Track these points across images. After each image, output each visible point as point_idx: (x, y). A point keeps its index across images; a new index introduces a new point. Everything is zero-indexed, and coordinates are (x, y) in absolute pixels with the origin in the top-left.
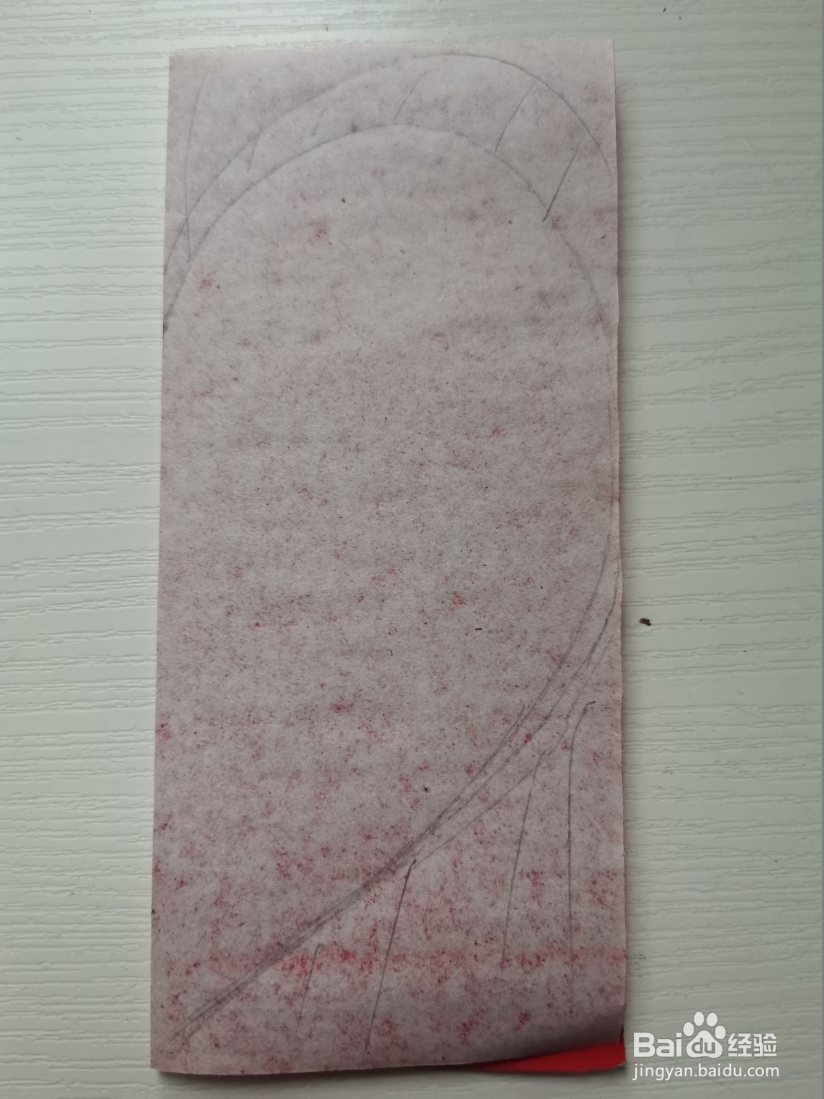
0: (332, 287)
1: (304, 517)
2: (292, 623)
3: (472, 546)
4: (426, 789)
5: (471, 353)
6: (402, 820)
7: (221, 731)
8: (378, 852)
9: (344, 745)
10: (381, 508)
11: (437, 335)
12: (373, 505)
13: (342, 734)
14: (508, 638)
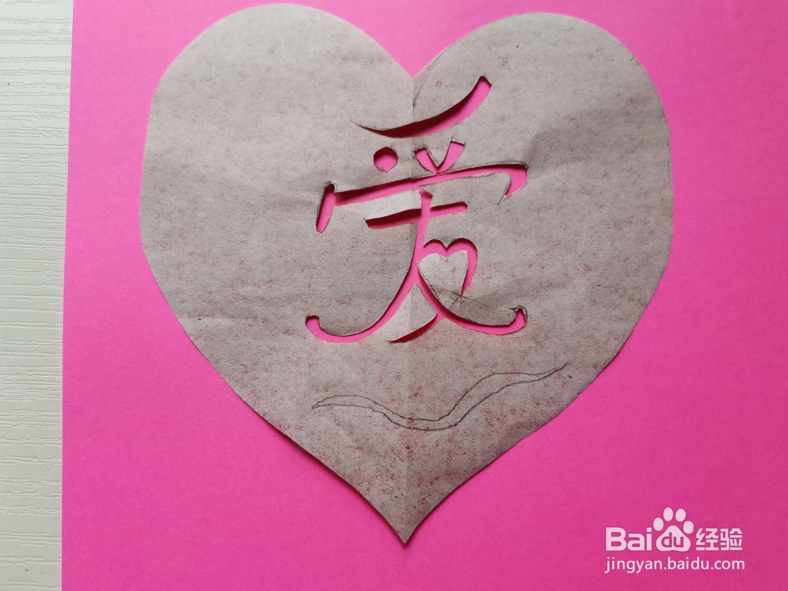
0: (511, 92)
1: (496, 219)
2: (490, 277)
3: (595, 238)
4: (570, 377)
5: (592, 130)
6: (556, 394)
7: (450, 338)
8: (543, 412)
9: (522, 349)
10: (540, 215)
11: (572, 119)
12: (536, 214)
13: (521, 343)
14: (616, 291)
